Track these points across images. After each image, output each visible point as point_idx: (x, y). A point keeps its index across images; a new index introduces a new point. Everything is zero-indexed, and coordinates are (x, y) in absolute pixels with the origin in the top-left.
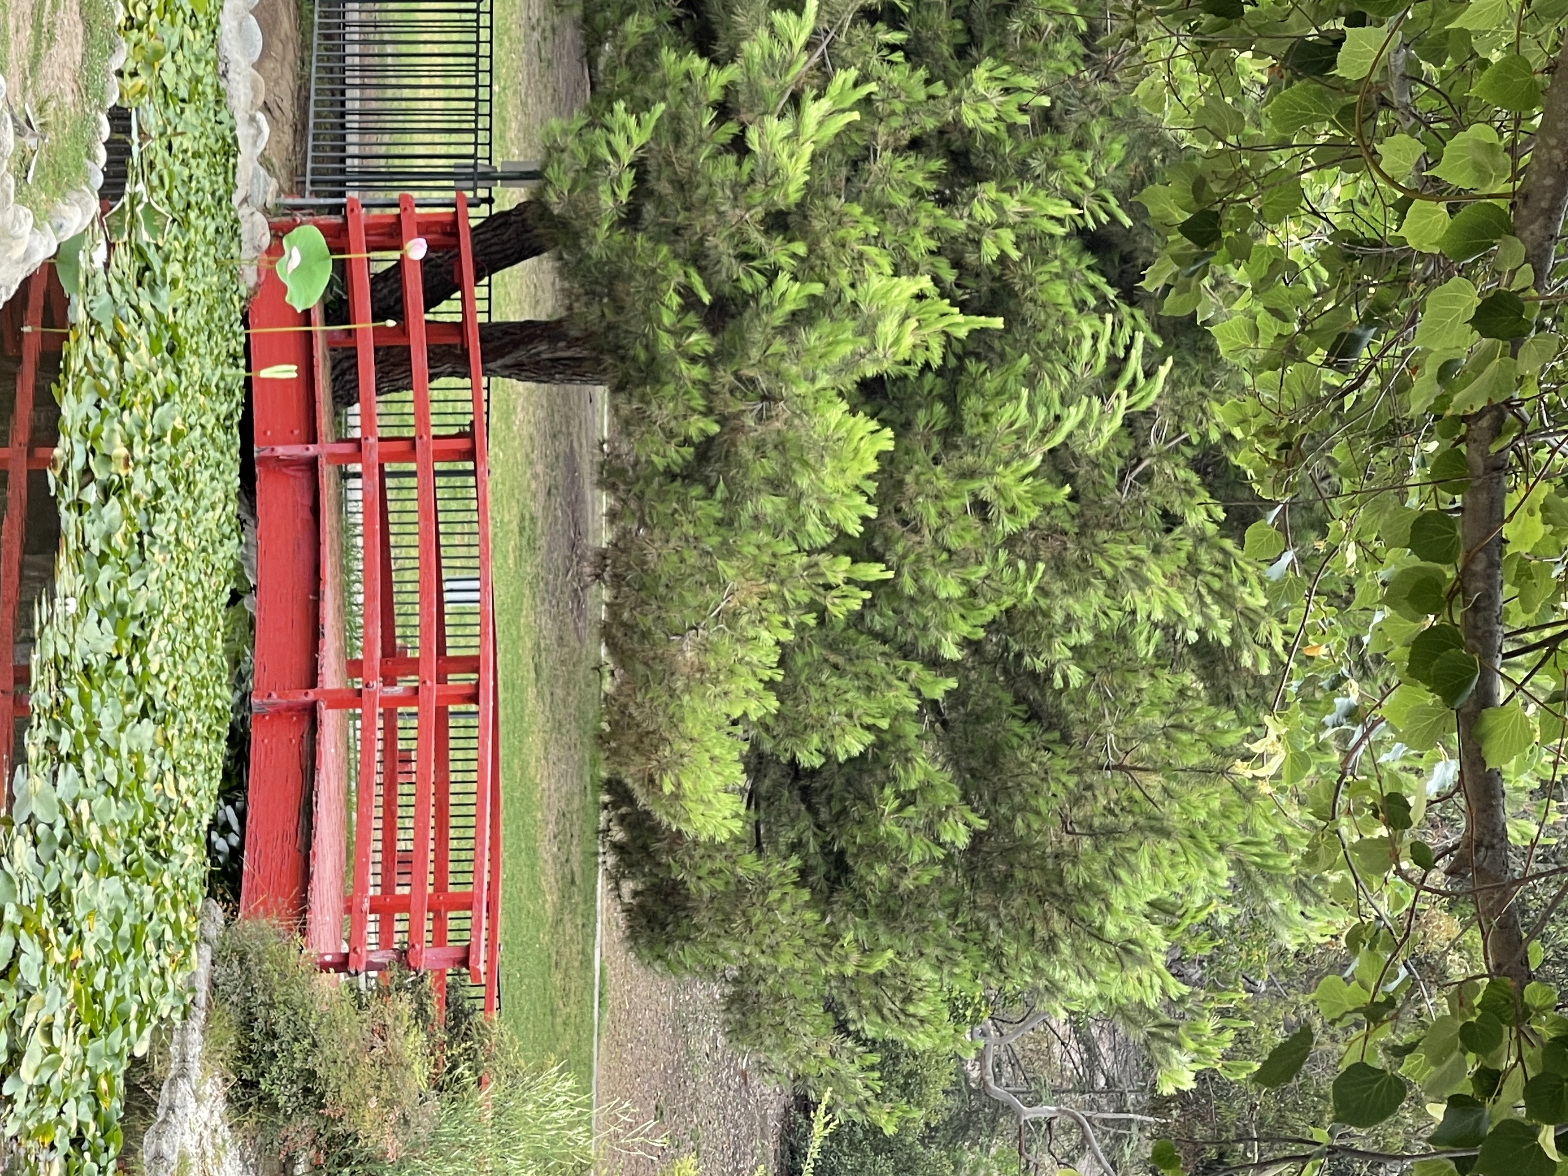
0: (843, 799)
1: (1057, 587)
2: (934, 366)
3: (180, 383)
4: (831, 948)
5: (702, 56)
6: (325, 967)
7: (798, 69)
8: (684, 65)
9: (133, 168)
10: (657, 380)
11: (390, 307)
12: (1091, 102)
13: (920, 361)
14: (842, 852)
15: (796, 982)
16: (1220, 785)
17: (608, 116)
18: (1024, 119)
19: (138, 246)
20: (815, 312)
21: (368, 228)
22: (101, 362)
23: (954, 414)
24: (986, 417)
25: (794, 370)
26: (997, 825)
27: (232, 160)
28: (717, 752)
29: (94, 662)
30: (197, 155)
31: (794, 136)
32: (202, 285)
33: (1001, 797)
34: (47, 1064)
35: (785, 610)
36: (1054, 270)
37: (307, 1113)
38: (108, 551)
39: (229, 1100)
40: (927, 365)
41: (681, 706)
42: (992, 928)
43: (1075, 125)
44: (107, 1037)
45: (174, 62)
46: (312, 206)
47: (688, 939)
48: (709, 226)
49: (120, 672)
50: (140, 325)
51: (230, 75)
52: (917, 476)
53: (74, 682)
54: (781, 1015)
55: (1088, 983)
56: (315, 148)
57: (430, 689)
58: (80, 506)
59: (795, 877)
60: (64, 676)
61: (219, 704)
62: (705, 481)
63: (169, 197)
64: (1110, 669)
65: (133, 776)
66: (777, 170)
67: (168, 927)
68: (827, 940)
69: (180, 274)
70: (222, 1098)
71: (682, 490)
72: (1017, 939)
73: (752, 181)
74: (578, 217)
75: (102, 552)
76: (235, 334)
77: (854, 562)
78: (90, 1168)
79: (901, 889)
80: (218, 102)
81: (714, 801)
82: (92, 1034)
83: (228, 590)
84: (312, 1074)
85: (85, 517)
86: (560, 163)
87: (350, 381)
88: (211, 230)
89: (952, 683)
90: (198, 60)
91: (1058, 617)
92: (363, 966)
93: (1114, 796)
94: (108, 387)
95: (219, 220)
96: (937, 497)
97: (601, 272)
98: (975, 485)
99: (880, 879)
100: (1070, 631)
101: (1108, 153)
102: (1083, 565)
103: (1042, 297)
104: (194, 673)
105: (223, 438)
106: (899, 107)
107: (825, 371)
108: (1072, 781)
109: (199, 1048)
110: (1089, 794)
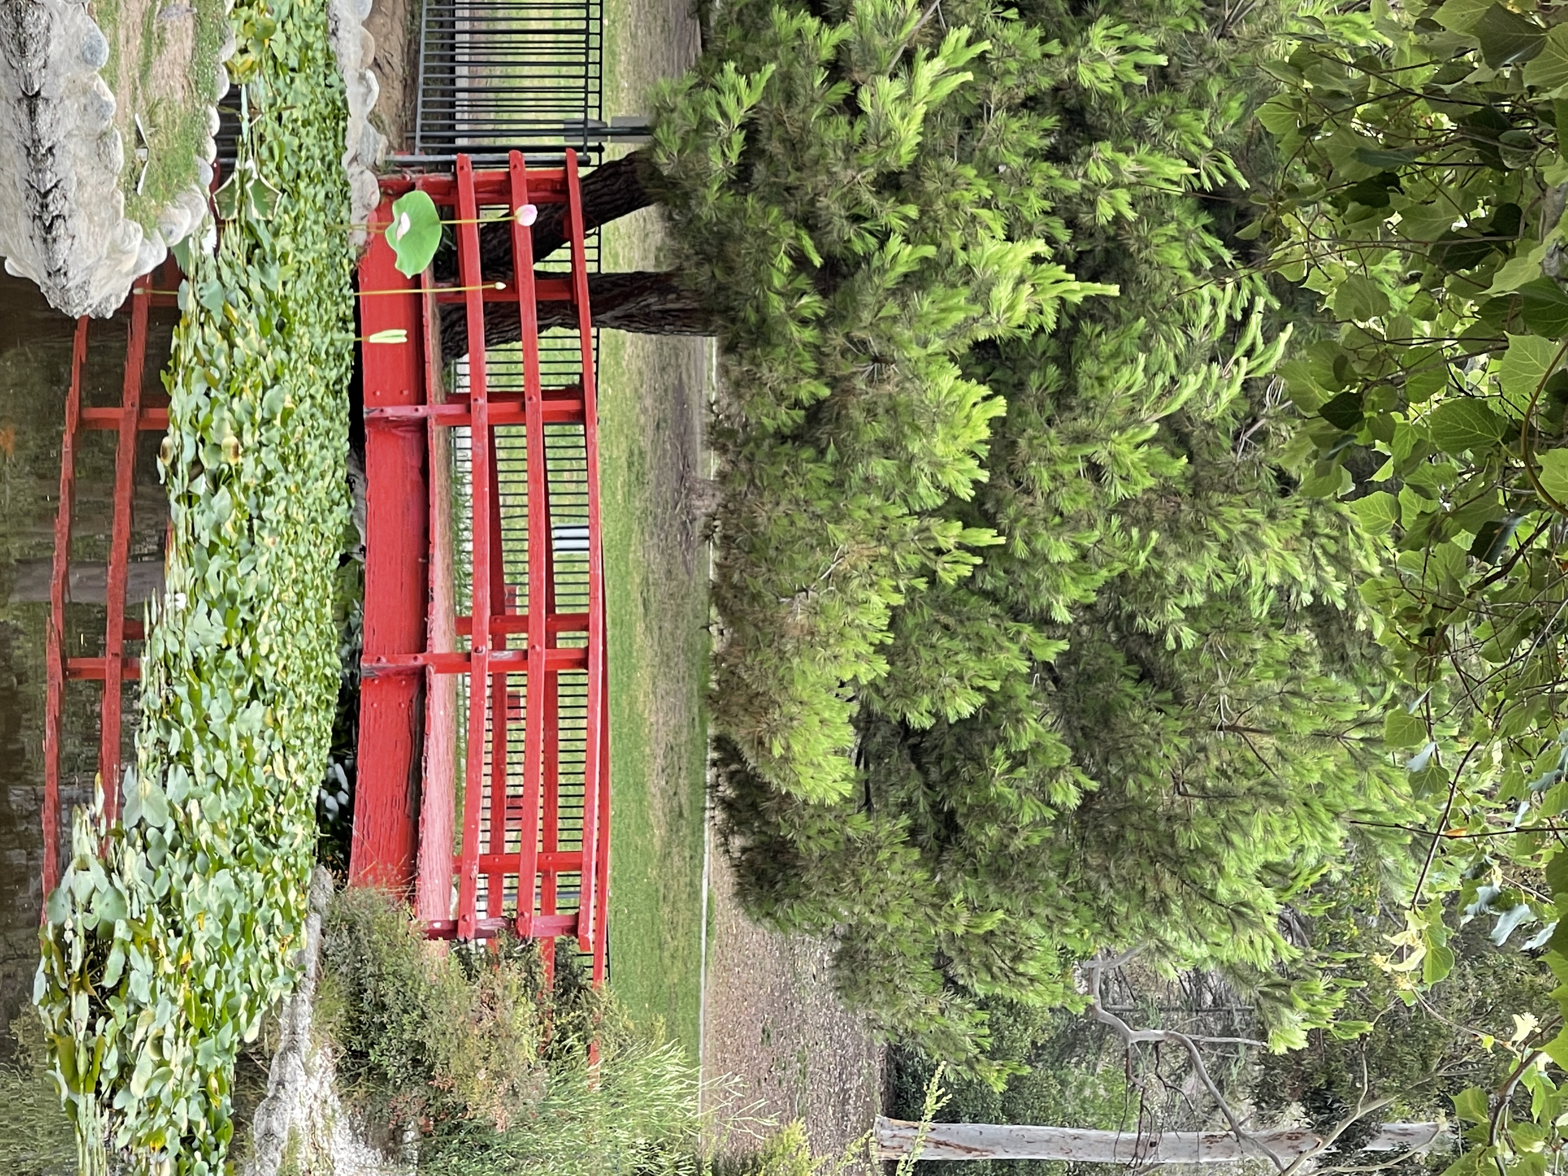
0: (954, 759)
1: (1171, 549)
2: (1048, 331)
3: (290, 360)
4: (940, 908)
5: (813, 15)
6: (433, 935)
7: (911, 27)
8: (796, 23)
9: (243, 144)
10: (768, 342)
11: (499, 258)
12: (1208, 60)
13: (1034, 326)
14: (952, 812)
15: (906, 943)
16: (1334, 748)
17: (718, 76)
18: (1141, 79)
19: (247, 223)
20: (927, 273)
21: (477, 185)
22: (210, 351)
23: (1068, 375)
24: (1101, 380)
25: (908, 334)
26: (1109, 784)
27: (342, 124)
28: (826, 715)
29: (204, 655)
30: (307, 123)
31: (905, 98)
32: (312, 254)
33: (1112, 758)
34: (157, 1077)
35: (896, 573)
36: (1170, 233)
37: (416, 1083)
38: (217, 541)
39: (339, 1069)
40: (1041, 329)
41: (791, 669)
42: (1102, 888)
43: (1192, 83)
44: (216, 1033)
45: (284, 31)
46: (422, 163)
47: (797, 897)
48: (820, 186)
49: (229, 662)
50: (250, 308)
51: (340, 34)
52: (1031, 439)
53: (184, 680)
54: (891, 972)
55: (1199, 946)
56: (425, 104)
57: (539, 654)
58: (190, 499)
59: (905, 836)
60: (174, 674)
61: (328, 672)
62: (815, 442)
63: (278, 168)
64: (1223, 629)
65: (243, 761)
66: (889, 132)
67: (277, 911)
68: (936, 900)
69: (290, 247)
70: (332, 1068)
71: (792, 453)
72: (1127, 899)
73: (864, 142)
74: (688, 177)
75: (211, 542)
76: (344, 298)
77: (966, 526)
78: (201, 1166)
79: (1011, 849)
80: (327, 65)
81: (824, 764)
82: (202, 1034)
83: (337, 556)
84: (422, 1045)
85: (195, 509)
86: (669, 123)
87: (460, 333)
88: (321, 196)
89: (1064, 646)
90: (308, 27)
91: (1171, 579)
92: (472, 934)
93: (1226, 757)
94: (217, 375)
95: (329, 185)
96: (1049, 460)
97: (711, 232)
98: (1089, 451)
99: (990, 839)
100: (1182, 592)
101: (1225, 112)
102: (1198, 528)
103: (1156, 259)
104: (303, 646)
105: (333, 403)
106: (1013, 66)
107: (938, 335)
108: (1184, 744)
109: (309, 1020)
110: (1201, 756)
